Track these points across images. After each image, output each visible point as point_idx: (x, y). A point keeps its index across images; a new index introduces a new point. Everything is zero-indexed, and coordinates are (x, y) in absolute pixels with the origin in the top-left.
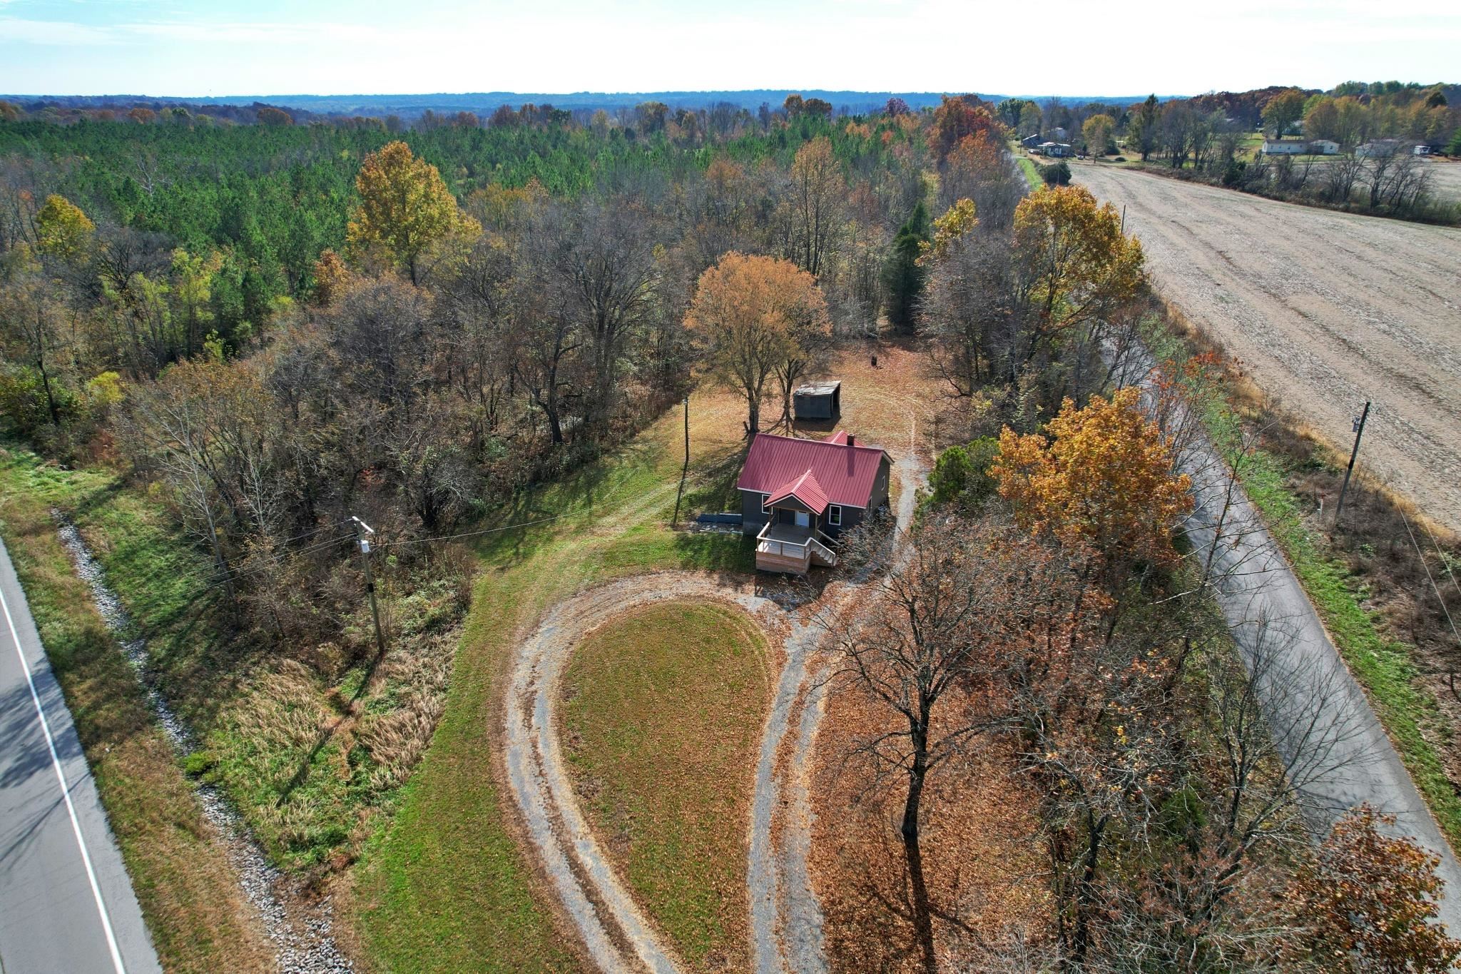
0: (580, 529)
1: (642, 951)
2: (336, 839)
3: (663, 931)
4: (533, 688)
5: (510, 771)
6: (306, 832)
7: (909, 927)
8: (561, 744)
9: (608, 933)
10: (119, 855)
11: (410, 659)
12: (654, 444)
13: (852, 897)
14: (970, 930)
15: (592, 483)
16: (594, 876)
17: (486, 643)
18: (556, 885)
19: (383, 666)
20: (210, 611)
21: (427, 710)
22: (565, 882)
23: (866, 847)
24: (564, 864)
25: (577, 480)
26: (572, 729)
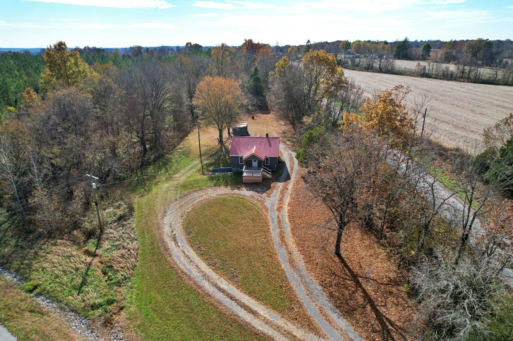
0: (167, 180)
1: (262, 313)
2: (110, 302)
3: (265, 304)
4: (174, 233)
5: (178, 262)
6: (96, 302)
7: (352, 283)
8: (194, 250)
9: (245, 309)
10: (5, 329)
11: (115, 232)
12: (185, 149)
13: (328, 278)
14: (373, 280)
15: (165, 164)
16: (230, 291)
17: (147, 221)
18: (216, 298)
19: (104, 236)
20: (12, 228)
21: (132, 248)
22: (219, 296)
23: (326, 261)
24: (216, 290)
25: (159, 164)
26: (196, 244)
